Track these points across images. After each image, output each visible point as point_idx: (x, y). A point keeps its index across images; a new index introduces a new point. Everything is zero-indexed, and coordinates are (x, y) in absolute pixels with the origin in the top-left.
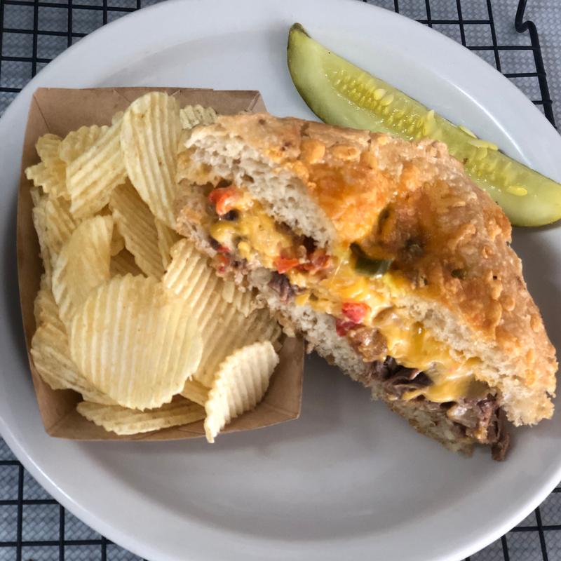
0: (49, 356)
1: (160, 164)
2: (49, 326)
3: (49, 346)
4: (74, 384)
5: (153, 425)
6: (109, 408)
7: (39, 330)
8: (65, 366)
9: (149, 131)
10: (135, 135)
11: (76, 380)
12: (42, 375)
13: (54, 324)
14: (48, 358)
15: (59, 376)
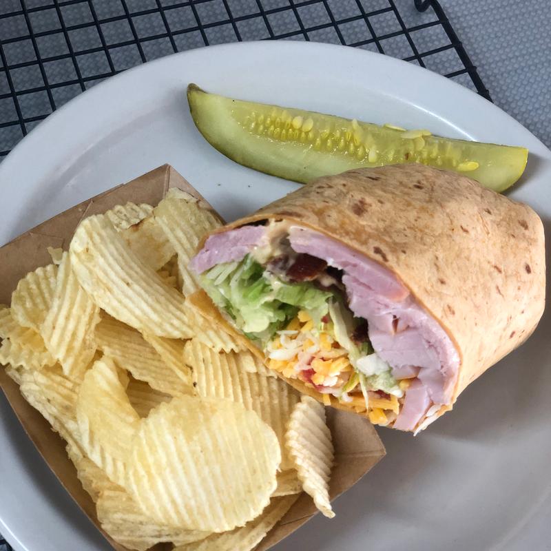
0: (121, 522)
1: (128, 284)
2: (106, 493)
3: (116, 512)
4: (160, 536)
5: (258, 535)
6: (206, 541)
7: (99, 503)
8: (141, 523)
9: (101, 261)
10: (91, 272)
11: (159, 531)
12: (125, 544)
13: (110, 489)
14: (121, 524)
15: (141, 536)
